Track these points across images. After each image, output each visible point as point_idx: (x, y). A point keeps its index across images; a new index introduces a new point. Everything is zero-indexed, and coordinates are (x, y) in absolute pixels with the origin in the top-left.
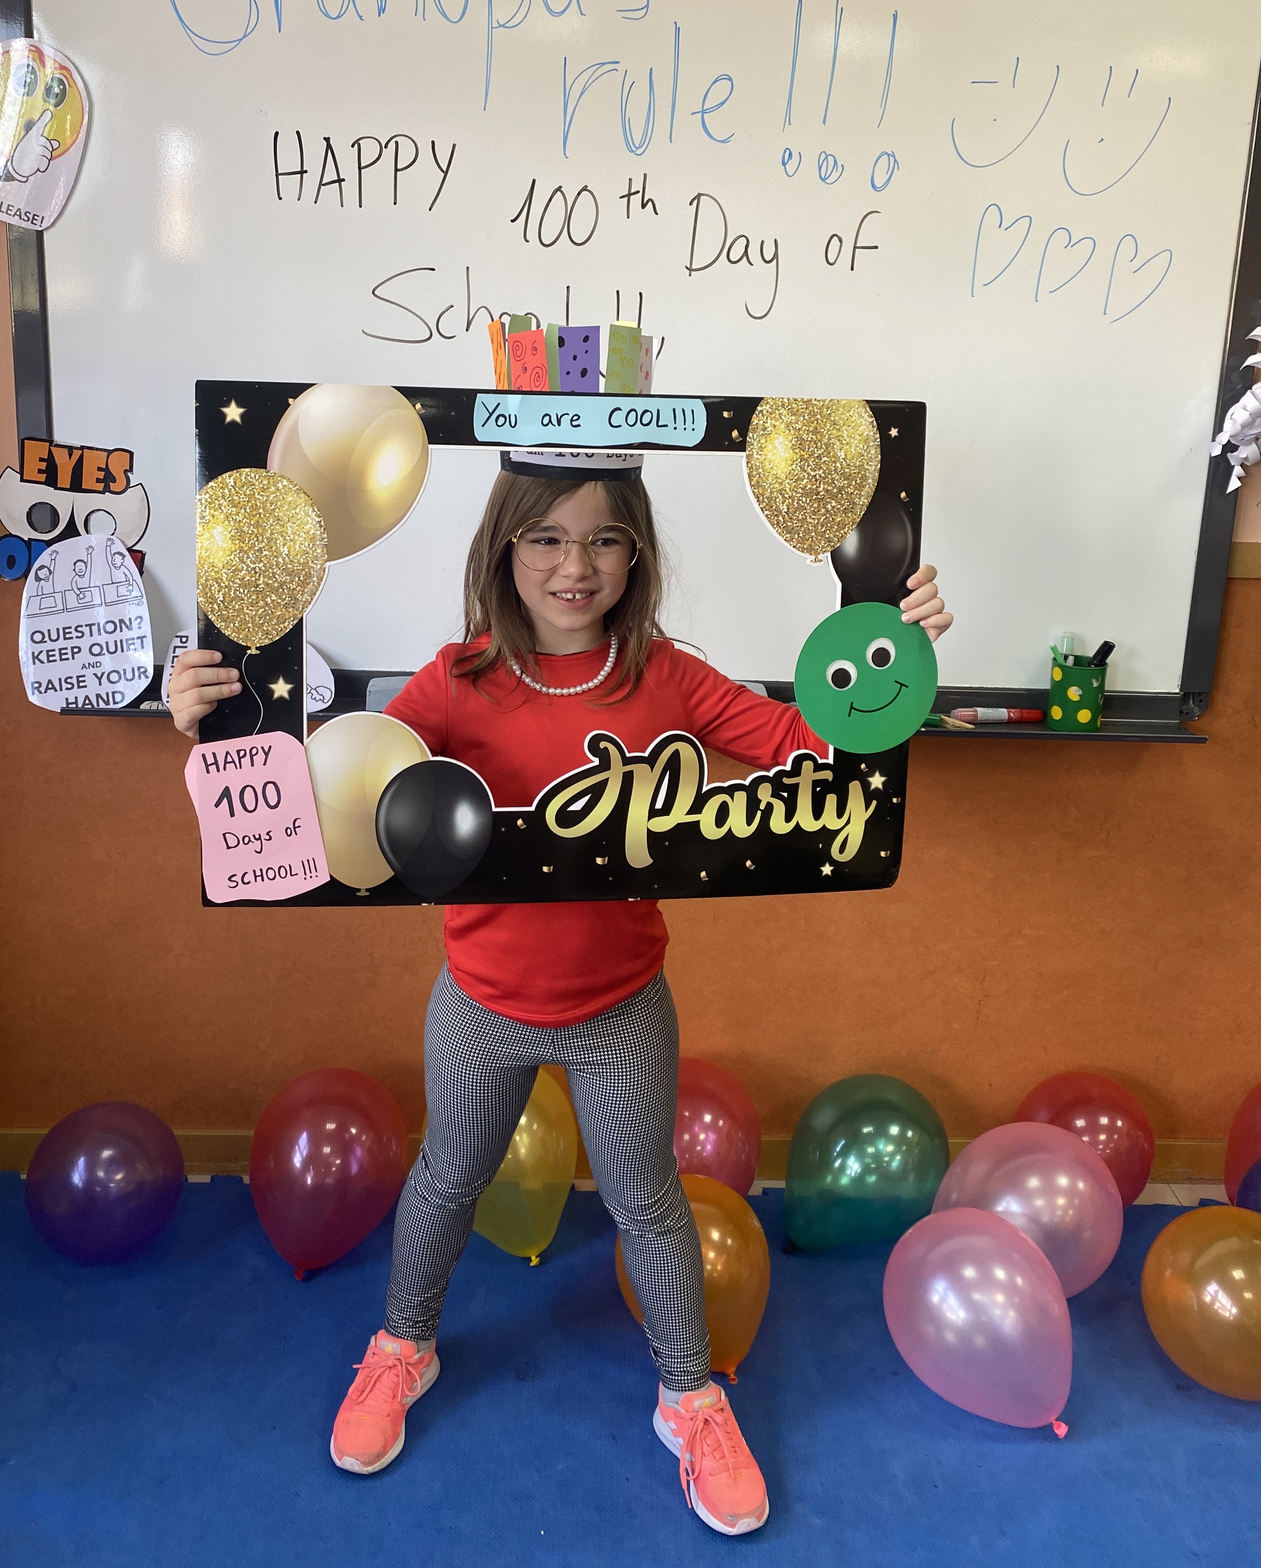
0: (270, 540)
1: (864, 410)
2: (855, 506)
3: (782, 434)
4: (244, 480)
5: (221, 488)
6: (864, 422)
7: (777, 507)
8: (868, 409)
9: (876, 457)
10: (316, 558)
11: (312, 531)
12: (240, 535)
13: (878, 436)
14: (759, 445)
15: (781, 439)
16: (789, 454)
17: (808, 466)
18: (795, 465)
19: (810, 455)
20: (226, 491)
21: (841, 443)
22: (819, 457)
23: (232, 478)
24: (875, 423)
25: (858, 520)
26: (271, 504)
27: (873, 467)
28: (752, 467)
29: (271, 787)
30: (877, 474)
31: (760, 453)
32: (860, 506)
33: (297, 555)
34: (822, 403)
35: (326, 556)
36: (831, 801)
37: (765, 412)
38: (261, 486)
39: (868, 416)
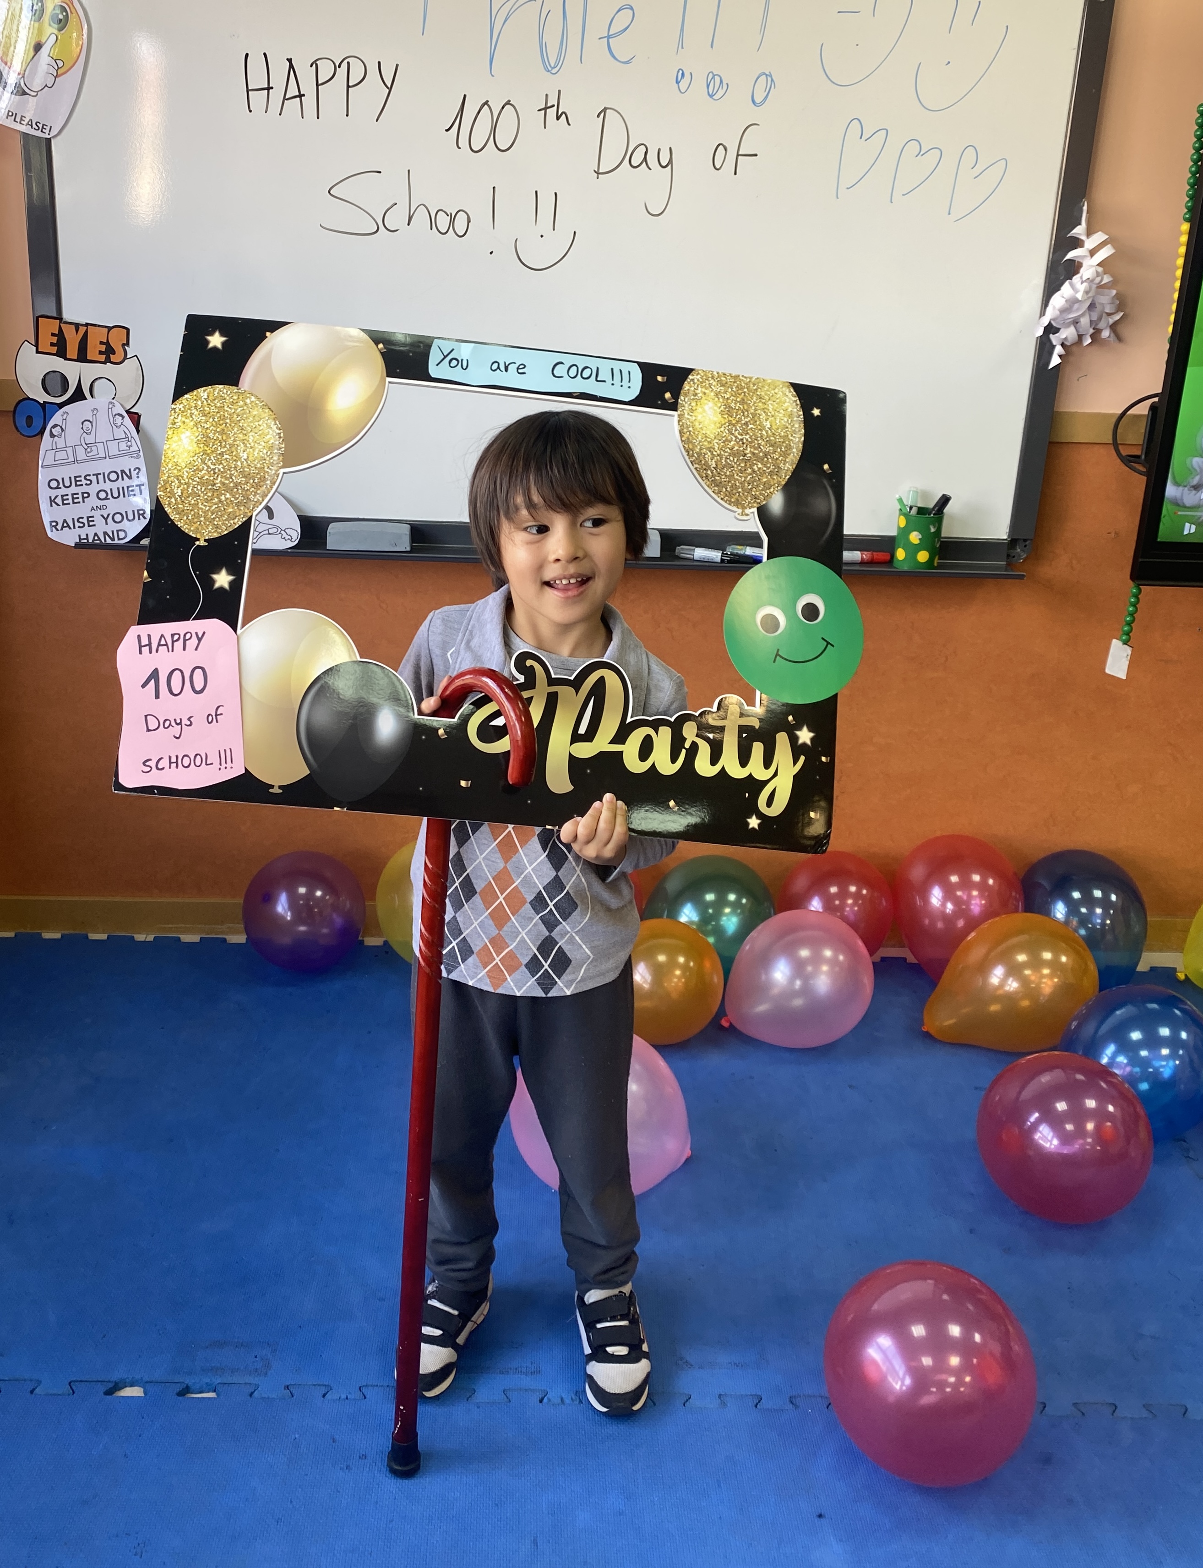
1: (788, 390)
2: (780, 470)
3: (711, 400)
4: (216, 395)
5: (195, 400)
6: (788, 400)
7: (706, 462)
8: (792, 390)
9: (799, 431)
10: (272, 464)
11: (272, 441)
12: (205, 440)
13: (801, 413)
14: (690, 407)
15: (711, 404)
16: (718, 418)
17: (736, 430)
18: (722, 429)
19: (738, 422)
20: (199, 403)
21: (767, 415)
22: (746, 424)
23: (206, 392)
24: (798, 402)
25: (783, 483)
26: (238, 415)
27: (797, 439)
28: (683, 425)
29: (198, 673)
30: (801, 446)
31: (690, 414)
32: (784, 471)
33: (254, 461)
34: (748, 380)
35: (282, 463)
36: (758, 749)
37: (696, 381)
38: (231, 400)
39: (792, 395)
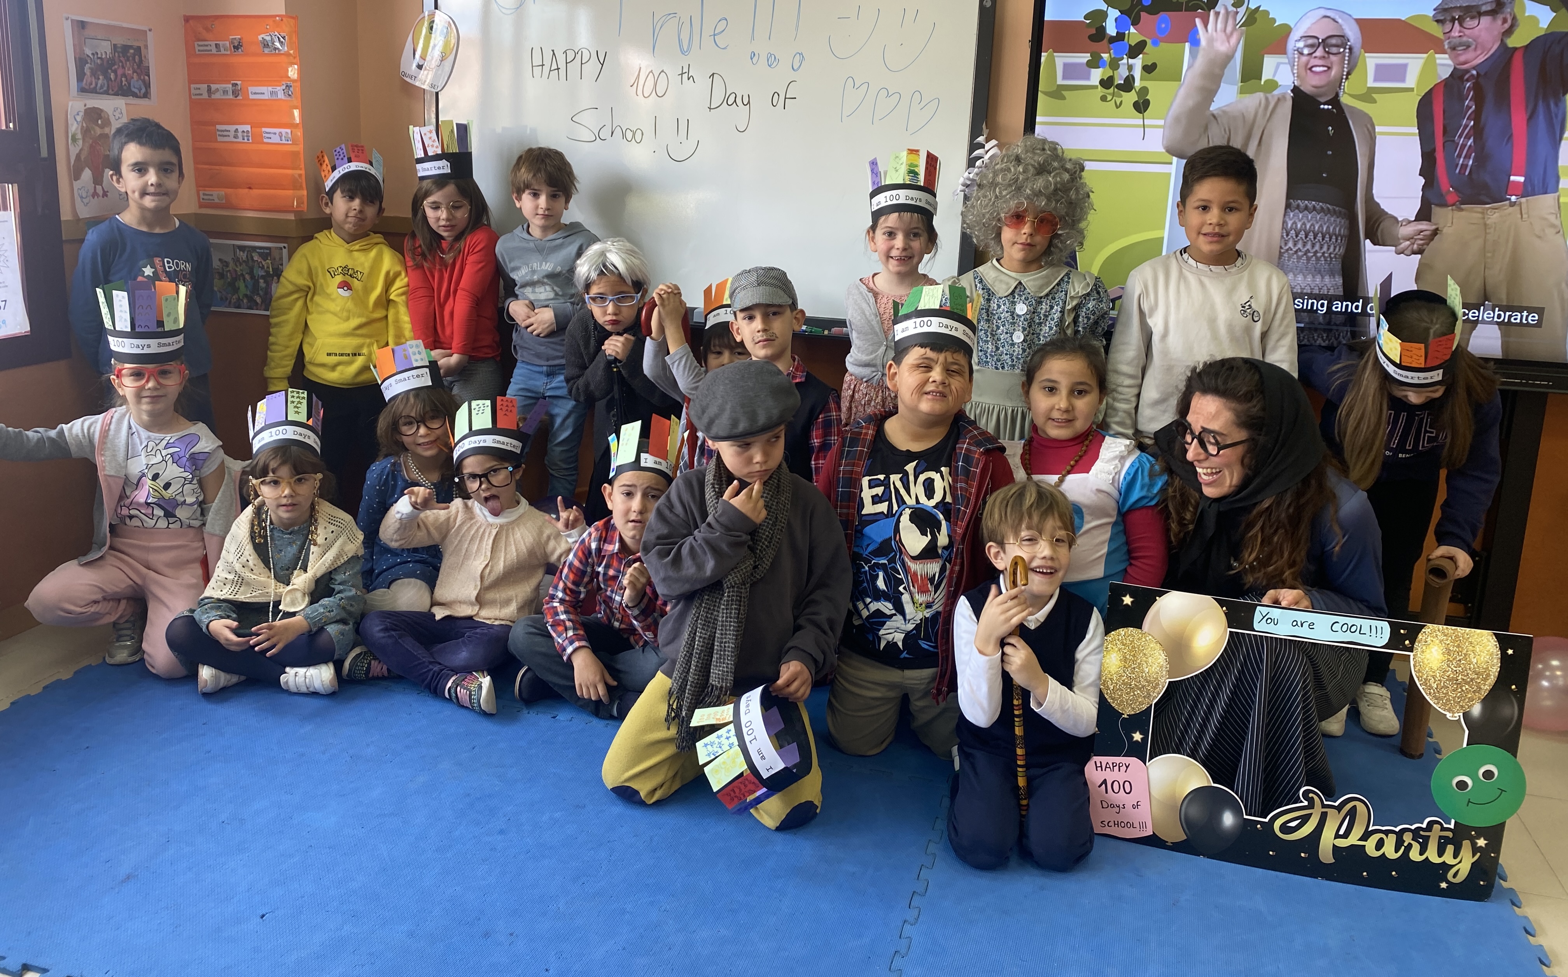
0: (1139, 664)
2: (1481, 689)
3: (1436, 645)
5: (1116, 635)
7: (1430, 685)
9: (1497, 664)
12: (1125, 659)
13: (1499, 653)
14: (1422, 649)
15: (1436, 648)
16: (1441, 657)
19: (1454, 659)
22: (1460, 660)
23: (1124, 631)
24: (1498, 647)
25: (1482, 697)
27: (1495, 669)
29: (1127, 785)
30: (1497, 674)
32: (1484, 690)
36: (1450, 849)
38: (1138, 637)
